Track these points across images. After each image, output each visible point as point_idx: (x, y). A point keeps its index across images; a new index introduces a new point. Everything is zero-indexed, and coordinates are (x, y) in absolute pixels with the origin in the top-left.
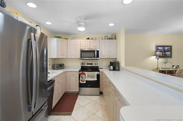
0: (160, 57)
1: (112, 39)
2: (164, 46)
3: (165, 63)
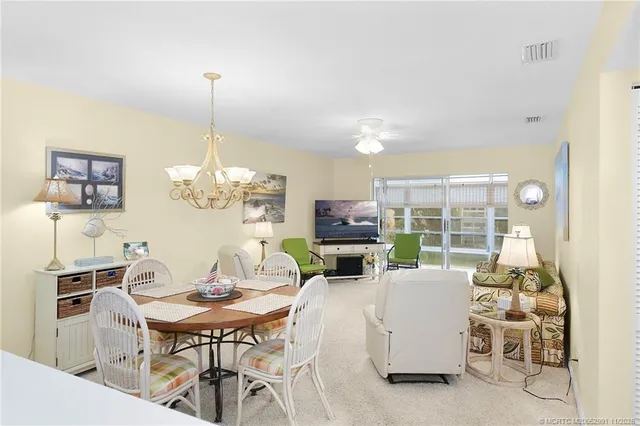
2: (90, 158)
3: (93, 235)
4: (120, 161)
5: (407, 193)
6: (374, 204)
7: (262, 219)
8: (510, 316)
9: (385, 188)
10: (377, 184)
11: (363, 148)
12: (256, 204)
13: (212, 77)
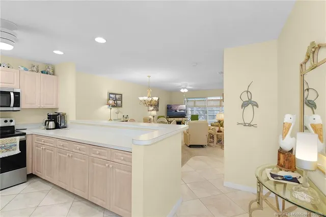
0: (113, 106)
1: (47, 74)
2: (116, 94)
3: (117, 113)
4: (121, 95)
5: (195, 102)
6: (185, 106)
7: (153, 110)
8: (218, 132)
9: (188, 101)
10: (185, 100)
11: (182, 91)
12: (151, 105)
13: (149, 77)
